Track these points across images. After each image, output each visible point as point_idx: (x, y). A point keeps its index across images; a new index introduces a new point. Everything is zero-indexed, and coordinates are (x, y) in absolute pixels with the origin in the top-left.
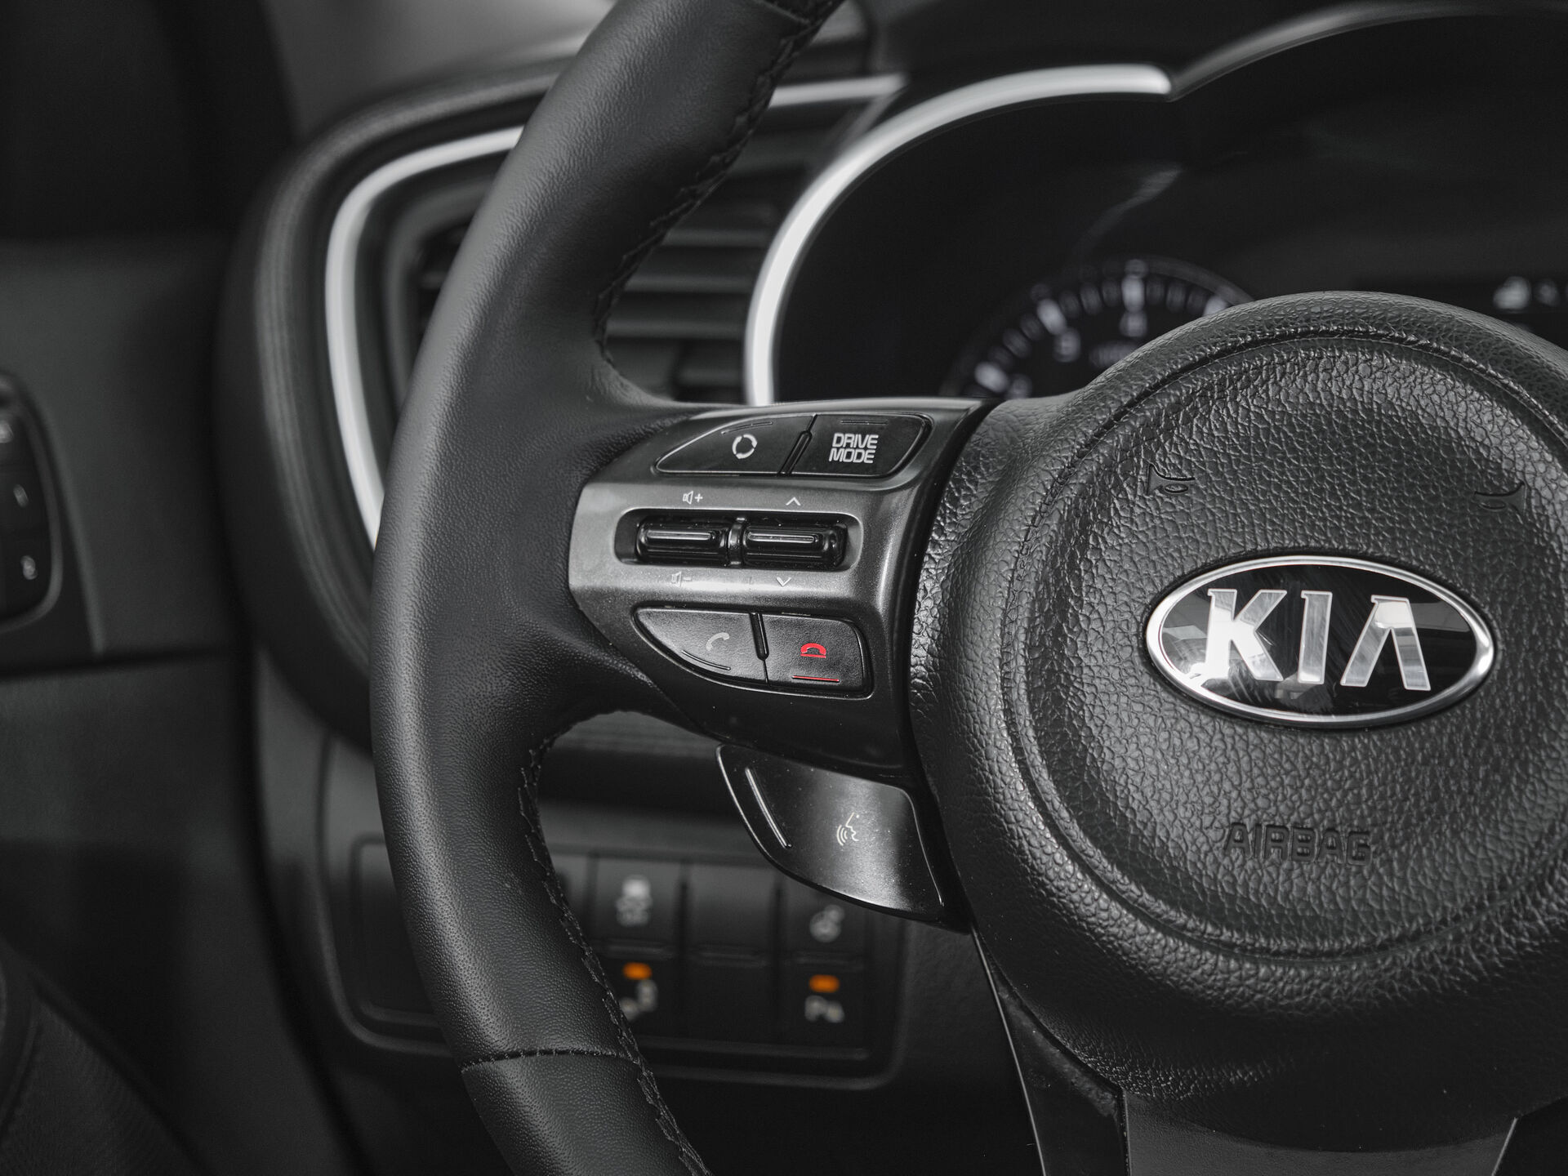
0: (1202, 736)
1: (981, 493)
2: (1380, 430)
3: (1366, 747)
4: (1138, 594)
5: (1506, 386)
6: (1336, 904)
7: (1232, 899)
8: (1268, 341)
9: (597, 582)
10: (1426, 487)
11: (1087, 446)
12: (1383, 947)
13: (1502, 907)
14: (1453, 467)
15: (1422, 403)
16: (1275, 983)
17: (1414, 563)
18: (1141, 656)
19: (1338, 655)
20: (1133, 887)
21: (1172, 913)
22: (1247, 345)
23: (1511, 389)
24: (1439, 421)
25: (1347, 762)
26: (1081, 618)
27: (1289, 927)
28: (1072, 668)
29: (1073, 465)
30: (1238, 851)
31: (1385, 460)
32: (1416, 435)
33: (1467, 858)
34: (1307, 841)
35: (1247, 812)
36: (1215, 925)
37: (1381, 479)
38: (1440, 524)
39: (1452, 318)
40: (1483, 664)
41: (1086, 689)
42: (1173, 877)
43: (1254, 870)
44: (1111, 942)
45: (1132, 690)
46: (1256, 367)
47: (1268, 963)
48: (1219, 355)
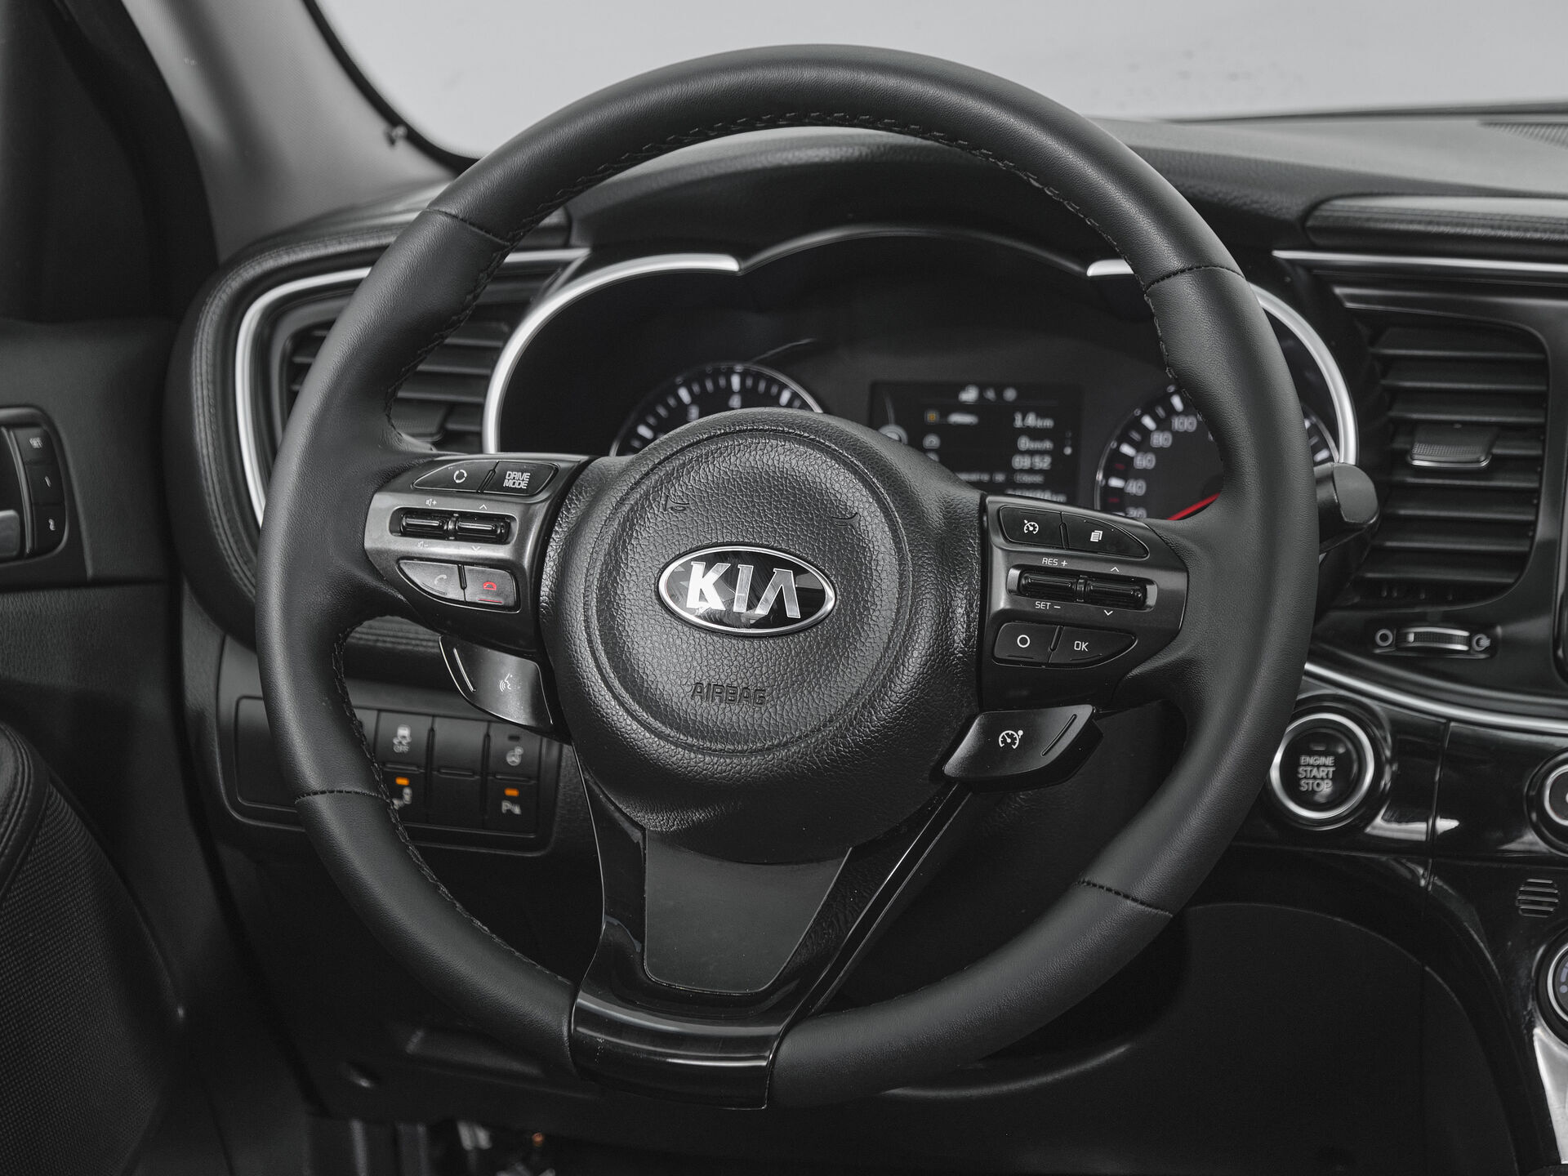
0: (684, 637)
1: (582, 506)
2: (786, 482)
3: (766, 646)
4: (657, 563)
5: (852, 462)
6: (747, 726)
7: (694, 722)
8: (733, 433)
9: (379, 546)
10: (806, 513)
11: (635, 484)
12: (768, 749)
13: (830, 731)
14: (822, 503)
15: (810, 469)
16: (713, 765)
17: (797, 552)
18: (656, 595)
19: (753, 600)
20: (645, 714)
21: (664, 728)
22: (721, 434)
23: (856, 465)
24: (817, 478)
25: (756, 654)
26: (627, 574)
27: (722, 737)
28: (620, 600)
29: (627, 494)
30: (699, 697)
31: (788, 498)
32: (804, 486)
33: (814, 705)
34: (734, 694)
35: (704, 678)
36: (684, 735)
37: (784, 507)
38: (813, 533)
39: (829, 425)
40: (829, 606)
41: (627, 611)
42: (665, 710)
43: (706, 708)
44: (632, 742)
45: (651, 613)
46: (725, 447)
47: (710, 755)
48: (707, 439)
